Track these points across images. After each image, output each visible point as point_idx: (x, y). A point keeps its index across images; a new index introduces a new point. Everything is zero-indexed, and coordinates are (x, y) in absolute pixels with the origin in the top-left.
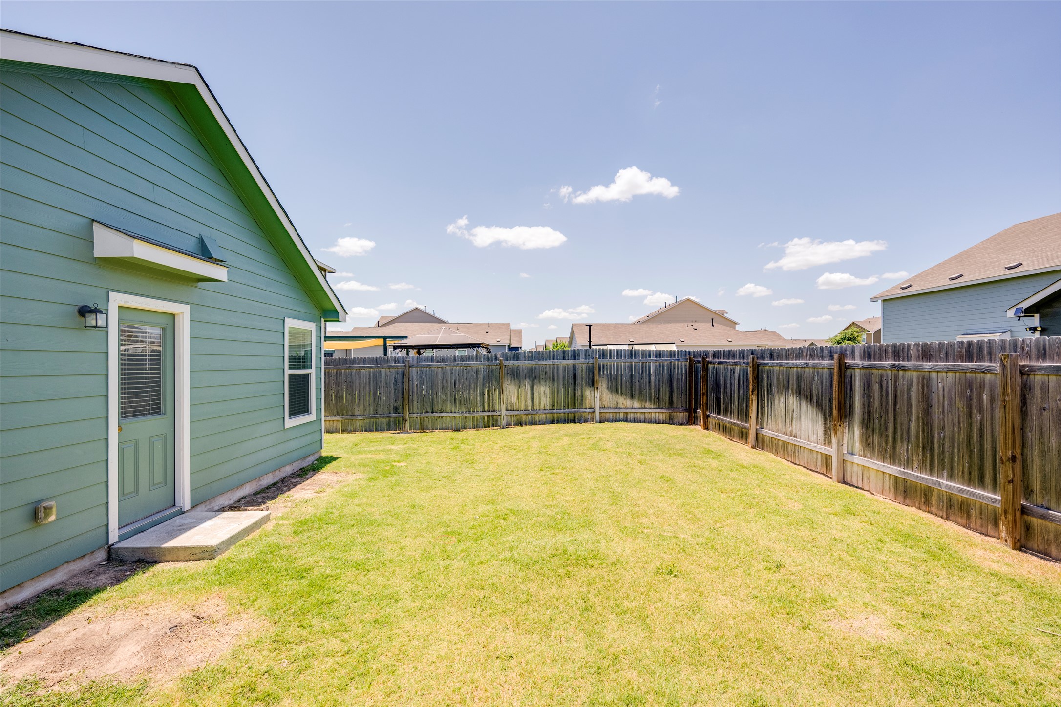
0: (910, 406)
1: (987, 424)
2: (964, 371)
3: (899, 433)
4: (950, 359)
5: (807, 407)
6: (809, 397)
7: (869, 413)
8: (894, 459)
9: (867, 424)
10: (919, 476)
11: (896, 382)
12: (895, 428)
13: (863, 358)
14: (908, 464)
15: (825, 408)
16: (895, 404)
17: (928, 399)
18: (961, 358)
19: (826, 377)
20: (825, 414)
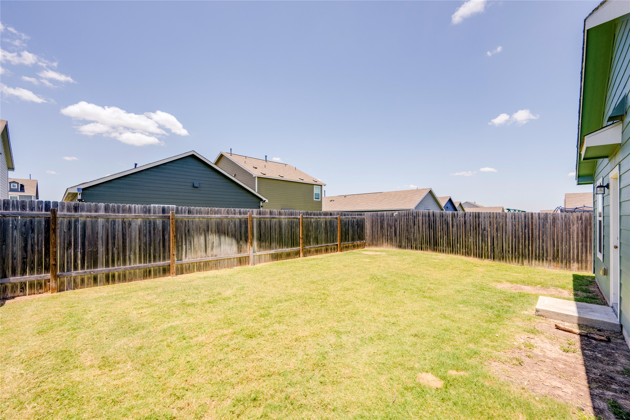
0: (275, 230)
1: (295, 231)
2: (290, 218)
3: (272, 239)
4: (287, 215)
5: (225, 238)
6: (226, 233)
7: (260, 235)
8: (270, 248)
9: (260, 239)
10: (280, 250)
11: (270, 223)
12: (271, 238)
13: (257, 214)
14: (276, 248)
15: (238, 238)
16: (270, 230)
17: (281, 227)
18: (289, 215)
19: (238, 223)
20: (237, 240)
